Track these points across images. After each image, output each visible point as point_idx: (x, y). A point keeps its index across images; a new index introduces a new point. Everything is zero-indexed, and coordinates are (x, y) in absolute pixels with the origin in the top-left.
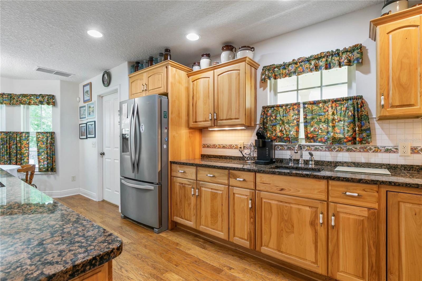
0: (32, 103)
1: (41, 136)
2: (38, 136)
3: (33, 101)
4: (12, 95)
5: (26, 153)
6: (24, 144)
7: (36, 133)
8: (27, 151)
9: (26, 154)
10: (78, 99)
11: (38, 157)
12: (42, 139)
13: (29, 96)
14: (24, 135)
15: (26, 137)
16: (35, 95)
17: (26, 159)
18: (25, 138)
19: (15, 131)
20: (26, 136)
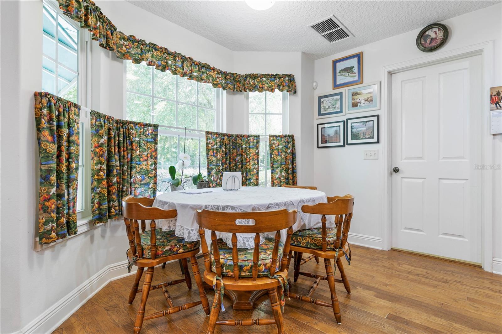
0: (266, 88)
1: (275, 142)
2: (272, 142)
3: (266, 85)
4: (235, 76)
5: (254, 168)
6: (252, 154)
7: (270, 137)
8: (256, 166)
9: (255, 171)
10: (315, 84)
11: (272, 175)
12: (277, 146)
13: (259, 77)
14: (252, 140)
15: (255, 144)
16: (268, 75)
17: (254, 178)
18: (253, 145)
19: (238, 134)
20: (255, 141)
